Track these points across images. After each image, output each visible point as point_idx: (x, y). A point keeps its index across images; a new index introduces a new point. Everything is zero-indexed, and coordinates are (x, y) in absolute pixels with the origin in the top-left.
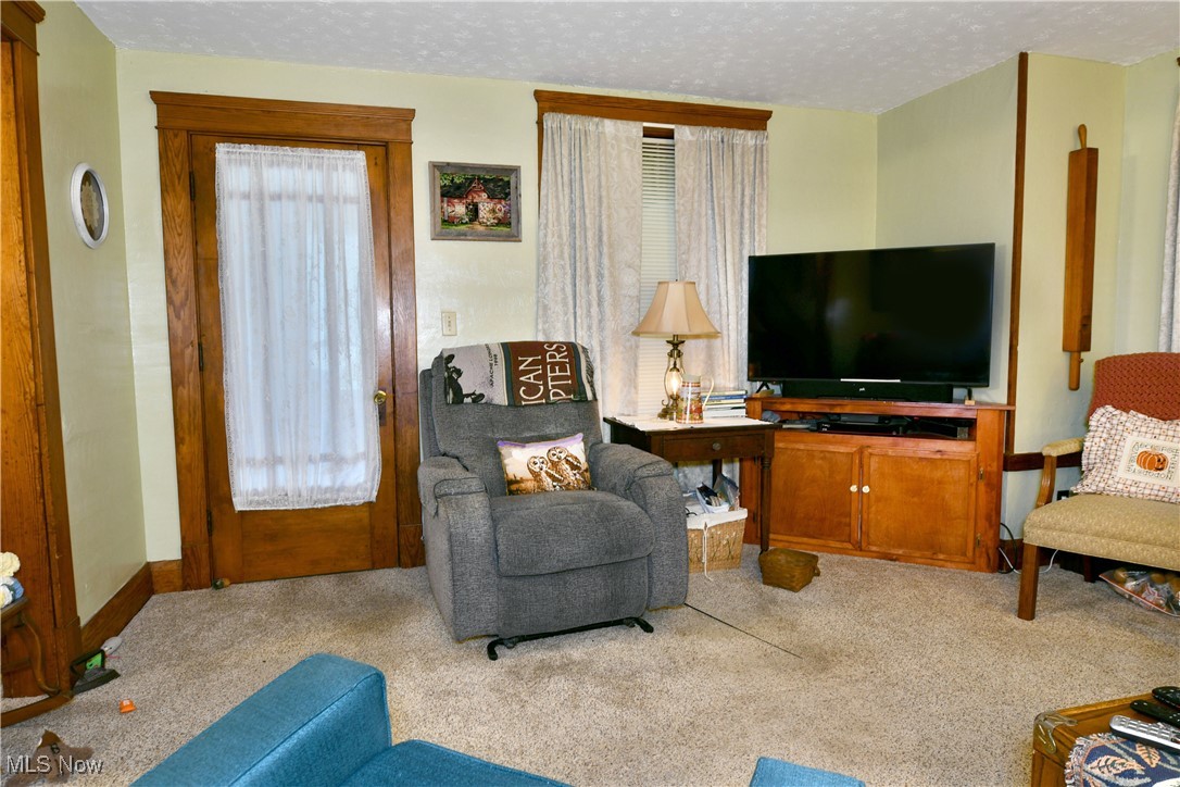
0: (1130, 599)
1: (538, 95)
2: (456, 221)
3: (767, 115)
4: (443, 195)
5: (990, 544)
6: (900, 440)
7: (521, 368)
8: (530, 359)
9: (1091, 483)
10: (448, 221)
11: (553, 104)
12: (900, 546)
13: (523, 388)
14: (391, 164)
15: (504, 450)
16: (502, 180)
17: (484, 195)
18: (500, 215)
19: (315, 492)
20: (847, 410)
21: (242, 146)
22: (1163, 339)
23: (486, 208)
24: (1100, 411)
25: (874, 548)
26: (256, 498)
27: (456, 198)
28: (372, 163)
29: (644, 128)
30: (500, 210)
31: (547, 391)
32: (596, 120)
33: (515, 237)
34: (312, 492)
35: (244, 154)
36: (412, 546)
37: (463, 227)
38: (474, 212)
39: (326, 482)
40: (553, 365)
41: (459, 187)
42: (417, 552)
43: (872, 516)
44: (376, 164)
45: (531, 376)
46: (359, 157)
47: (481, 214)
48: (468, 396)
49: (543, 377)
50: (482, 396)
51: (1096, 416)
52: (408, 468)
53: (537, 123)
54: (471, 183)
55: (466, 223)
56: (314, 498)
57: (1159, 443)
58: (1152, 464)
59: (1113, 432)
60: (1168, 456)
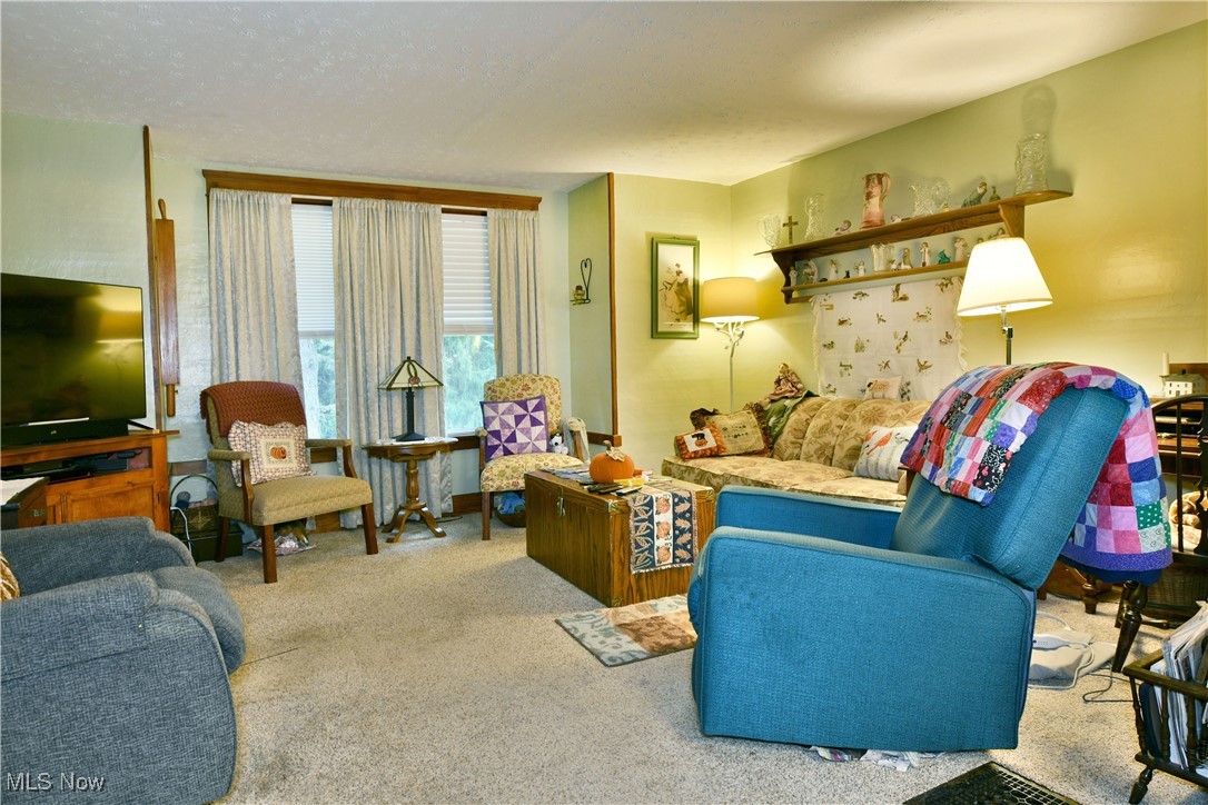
6: (94, 480)
11: (218, 181)
20: (42, 458)
24: (234, 425)
51: (232, 431)
57: (278, 440)
58: (279, 455)
59: (248, 439)
60: (286, 447)
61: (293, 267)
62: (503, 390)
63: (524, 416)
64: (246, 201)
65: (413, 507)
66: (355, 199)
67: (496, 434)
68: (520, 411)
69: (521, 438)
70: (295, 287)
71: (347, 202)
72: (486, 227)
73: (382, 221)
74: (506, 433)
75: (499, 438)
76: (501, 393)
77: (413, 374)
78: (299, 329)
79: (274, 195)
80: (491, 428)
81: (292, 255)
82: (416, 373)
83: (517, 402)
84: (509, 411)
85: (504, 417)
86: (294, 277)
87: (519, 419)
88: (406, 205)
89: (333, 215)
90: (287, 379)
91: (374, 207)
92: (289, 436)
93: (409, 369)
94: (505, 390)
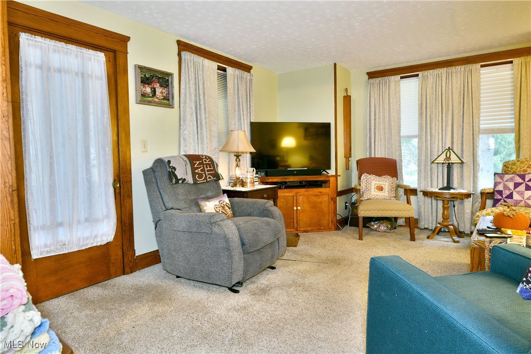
0: (376, 230)
1: (179, 43)
2: (147, 95)
3: (251, 68)
4: (141, 82)
5: (335, 221)
6: (308, 189)
7: (195, 166)
8: (198, 162)
9: (365, 197)
10: (144, 95)
11: (185, 48)
12: (310, 227)
13: (197, 175)
14: (118, 62)
15: (202, 203)
16: (165, 78)
17: (158, 85)
18: (164, 95)
19: (81, 241)
20: (291, 180)
21: (37, 37)
22: (368, 153)
23: (159, 90)
24: (363, 175)
25: (302, 229)
26: (46, 249)
27: (146, 84)
28: (108, 60)
29: (218, 65)
30: (165, 93)
31: (206, 176)
32: (202, 58)
33: (171, 106)
34: (79, 240)
35: (38, 42)
36: (130, 262)
37: (149, 99)
38: (154, 91)
39: (87, 234)
40: (206, 164)
41: (148, 79)
42: (133, 265)
43: (301, 217)
44: (109, 61)
45: (199, 170)
46: (101, 56)
47: (157, 93)
48: (180, 179)
49: (203, 170)
50: (185, 179)
51: (363, 177)
52: (128, 222)
53: (178, 55)
54: (153, 78)
55: (151, 97)
56: (81, 244)
57: (381, 183)
58: (380, 189)
59: (368, 181)
60: (383, 186)
61: (400, 107)
62: (513, 167)
63: (521, 184)
64: (381, 82)
65: (445, 224)
66: (429, 71)
67: (500, 193)
68: (519, 180)
69: (516, 196)
70: (400, 116)
71: (426, 73)
72: (512, 70)
73: (444, 79)
74: (507, 193)
75: (501, 195)
76: (512, 168)
77: (448, 156)
78: (401, 135)
79: (393, 77)
80: (497, 189)
81: (399, 102)
82: (450, 155)
83: (518, 175)
84: (511, 180)
85: (507, 183)
86: (400, 111)
87: (517, 185)
88: (458, 68)
89: (419, 81)
90: (394, 157)
91: (440, 72)
92: (386, 182)
93: (447, 153)
94: (515, 167)
